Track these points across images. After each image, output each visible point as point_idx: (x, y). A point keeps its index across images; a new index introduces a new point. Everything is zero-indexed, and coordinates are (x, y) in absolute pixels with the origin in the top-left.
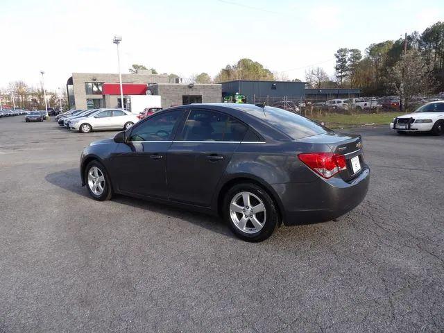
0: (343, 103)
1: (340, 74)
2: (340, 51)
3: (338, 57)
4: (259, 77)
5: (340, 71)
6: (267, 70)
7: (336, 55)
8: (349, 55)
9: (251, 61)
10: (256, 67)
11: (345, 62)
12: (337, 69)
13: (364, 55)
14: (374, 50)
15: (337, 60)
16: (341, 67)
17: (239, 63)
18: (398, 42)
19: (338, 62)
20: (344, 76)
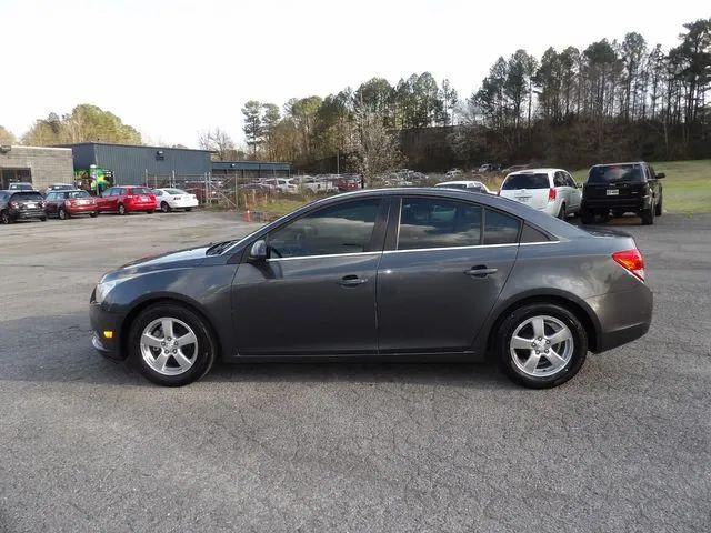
0: (288, 184)
1: (252, 140)
2: (250, 105)
3: (246, 114)
4: (117, 138)
5: (252, 135)
6: (129, 128)
7: (243, 110)
8: (262, 113)
9: (97, 108)
10: (109, 121)
11: (257, 121)
12: (247, 132)
13: (283, 114)
14: (297, 108)
15: (246, 118)
16: (253, 129)
17: (75, 111)
18: (328, 99)
19: (247, 121)
20: (259, 143)
